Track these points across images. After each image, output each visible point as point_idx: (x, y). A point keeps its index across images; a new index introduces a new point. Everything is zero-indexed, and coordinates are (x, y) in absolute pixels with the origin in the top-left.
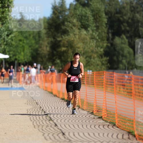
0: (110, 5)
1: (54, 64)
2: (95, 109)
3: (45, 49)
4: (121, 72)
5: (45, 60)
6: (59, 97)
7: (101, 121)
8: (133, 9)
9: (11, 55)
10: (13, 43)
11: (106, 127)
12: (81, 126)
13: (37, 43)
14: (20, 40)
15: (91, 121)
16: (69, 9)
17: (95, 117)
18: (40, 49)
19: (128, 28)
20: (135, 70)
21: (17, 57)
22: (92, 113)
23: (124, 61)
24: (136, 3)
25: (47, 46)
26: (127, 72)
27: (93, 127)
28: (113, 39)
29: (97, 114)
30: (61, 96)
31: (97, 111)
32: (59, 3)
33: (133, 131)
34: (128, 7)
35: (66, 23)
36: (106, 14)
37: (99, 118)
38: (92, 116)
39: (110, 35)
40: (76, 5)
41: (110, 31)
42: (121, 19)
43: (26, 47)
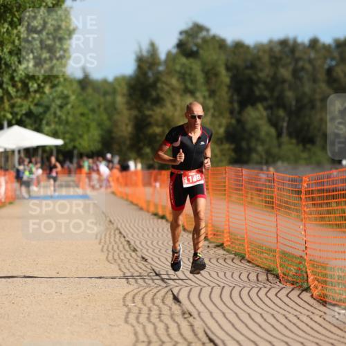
0: (235, 54)
1: (140, 156)
2: (210, 231)
3: (125, 129)
4: (254, 169)
5: (124, 148)
7: (221, 252)
8: (273, 60)
9: (67, 140)
11: (229, 261)
13: (110, 118)
14: (83, 115)
16: (166, 62)
17: (210, 245)
18: (115, 130)
19: (266, 93)
20: (279, 164)
21: (77, 143)
23: (260, 148)
24: (281, 51)
25: (127, 125)
26: (265, 168)
28: (240, 112)
29: (214, 240)
30: (152, 209)
31: (214, 235)
32: (148, 52)
33: (274, 269)
34: (266, 58)
35: (159, 85)
36: (228, 69)
37: (218, 246)
38: (206, 243)
39: (236, 105)
41: (235, 97)
42: (254, 77)
43: (93, 125)
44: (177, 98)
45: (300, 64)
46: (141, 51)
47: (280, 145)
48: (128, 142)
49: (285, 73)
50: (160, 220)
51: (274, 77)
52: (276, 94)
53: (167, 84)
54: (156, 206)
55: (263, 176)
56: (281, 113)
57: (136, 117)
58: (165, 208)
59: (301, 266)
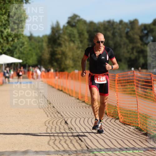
0: (90, 26)
1: (53, 66)
2: (80, 96)
3: (47, 56)
5: (46, 63)
6: (55, 88)
7: (84, 104)
8: (105, 29)
9: (24, 60)
10: (25, 52)
11: (87, 108)
12: (70, 108)
13: (41, 52)
14: (30, 50)
15: (78, 104)
16: (63, 29)
17: (80, 101)
18: (43, 56)
21: (28, 62)
22: (78, 99)
25: (47, 54)
27: (78, 108)
29: (82, 100)
30: (57, 87)
31: (82, 97)
32: (56, 25)
34: (102, 28)
35: (60, 38)
37: (83, 102)
38: (78, 101)
40: (67, 26)
41: (90, 44)
43: (34, 54)
44: (67, 44)
45: (115, 30)
46: (53, 25)
48: (48, 61)
49: (109, 34)
54: (59, 86)
57: (51, 51)
58: (62, 87)
59: (115, 110)
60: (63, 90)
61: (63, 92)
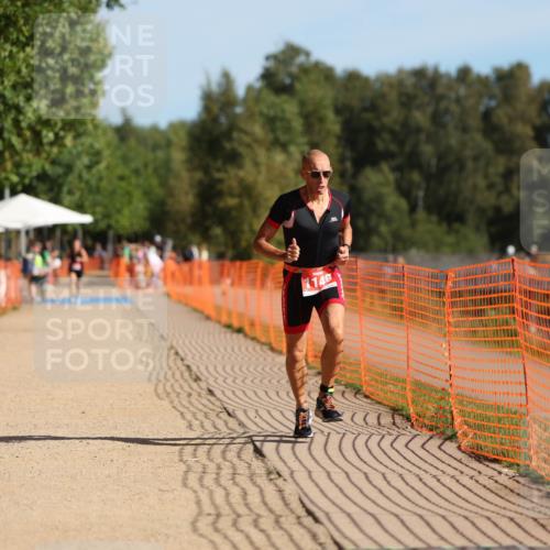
1: (206, 239)
3: (185, 200)
4: (375, 259)
5: (183, 227)
8: (404, 99)
9: (99, 216)
10: (104, 185)
12: (273, 395)
13: (163, 184)
14: (122, 178)
16: (245, 100)
18: (170, 201)
19: (393, 147)
20: (413, 252)
21: (112, 222)
23: (384, 229)
24: (415, 86)
25: (187, 193)
26: (391, 257)
28: (355, 175)
30: (224, 319)
32: (219, 85)
33: (403, 407)
34: (393, 96)
35: (235, 135)
36: (338, 111)
39: (348, 165)
41: (348, 154)
42: (376, 124)
43: (137, 194)
44: (262, 154)
45: (443, 105)
46: (209, 83)
47: (413, 224)
48: (189, 220)
49: (420, 118)
50: (235, 336)
51: (405, 124)
52: (407, 149)
53: (246, 133)
54: (229, 314)
55: (388, 270)
56: (416, 176)
57: (200, 183)
58: (241, 315)
59: (443, 403)
60: (247, 328)
61: (246, 335)
